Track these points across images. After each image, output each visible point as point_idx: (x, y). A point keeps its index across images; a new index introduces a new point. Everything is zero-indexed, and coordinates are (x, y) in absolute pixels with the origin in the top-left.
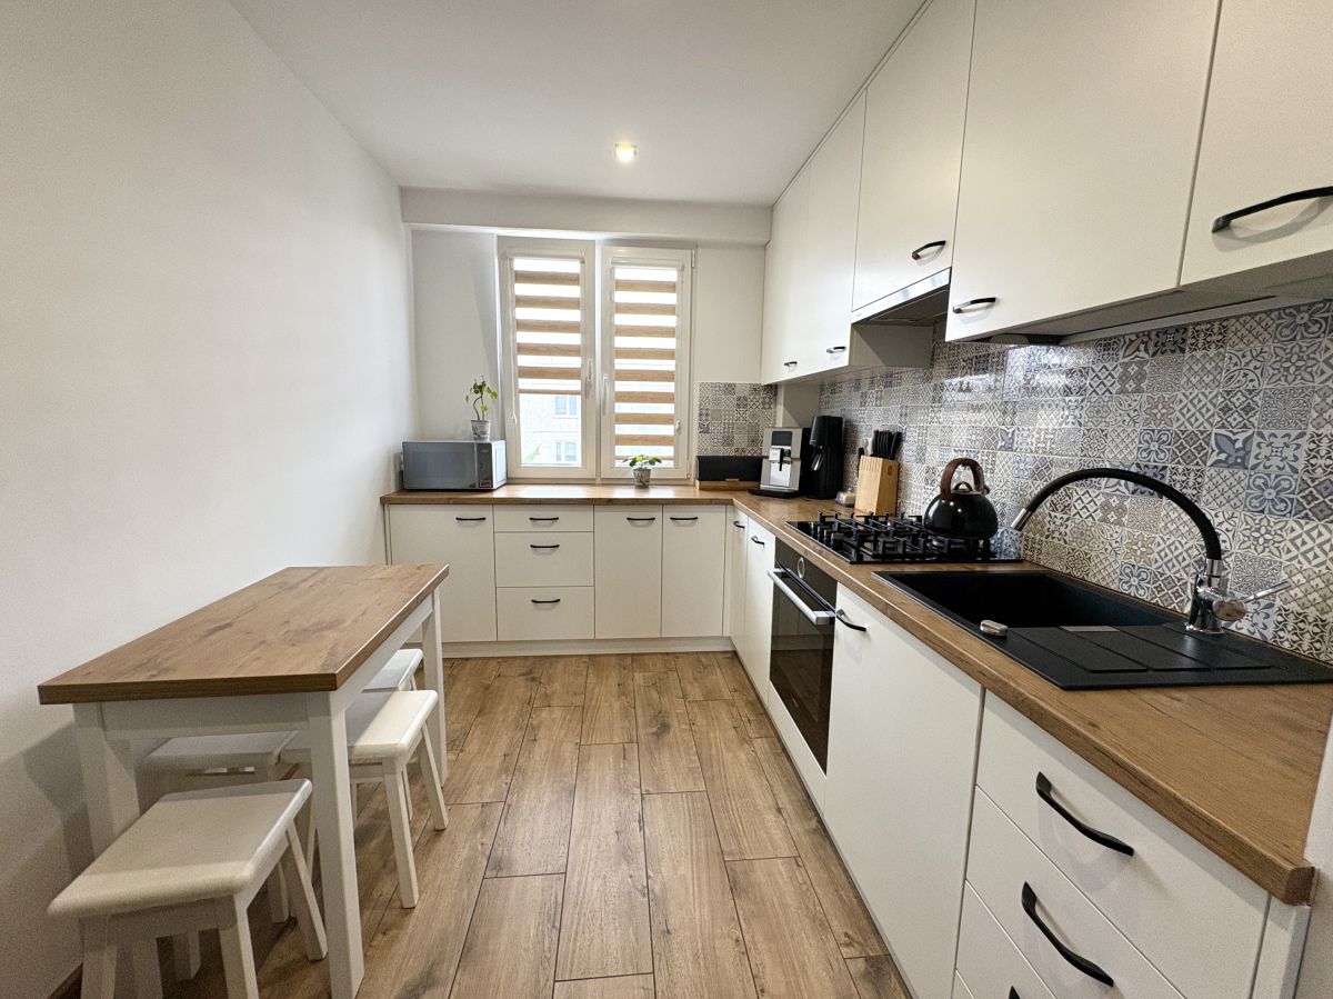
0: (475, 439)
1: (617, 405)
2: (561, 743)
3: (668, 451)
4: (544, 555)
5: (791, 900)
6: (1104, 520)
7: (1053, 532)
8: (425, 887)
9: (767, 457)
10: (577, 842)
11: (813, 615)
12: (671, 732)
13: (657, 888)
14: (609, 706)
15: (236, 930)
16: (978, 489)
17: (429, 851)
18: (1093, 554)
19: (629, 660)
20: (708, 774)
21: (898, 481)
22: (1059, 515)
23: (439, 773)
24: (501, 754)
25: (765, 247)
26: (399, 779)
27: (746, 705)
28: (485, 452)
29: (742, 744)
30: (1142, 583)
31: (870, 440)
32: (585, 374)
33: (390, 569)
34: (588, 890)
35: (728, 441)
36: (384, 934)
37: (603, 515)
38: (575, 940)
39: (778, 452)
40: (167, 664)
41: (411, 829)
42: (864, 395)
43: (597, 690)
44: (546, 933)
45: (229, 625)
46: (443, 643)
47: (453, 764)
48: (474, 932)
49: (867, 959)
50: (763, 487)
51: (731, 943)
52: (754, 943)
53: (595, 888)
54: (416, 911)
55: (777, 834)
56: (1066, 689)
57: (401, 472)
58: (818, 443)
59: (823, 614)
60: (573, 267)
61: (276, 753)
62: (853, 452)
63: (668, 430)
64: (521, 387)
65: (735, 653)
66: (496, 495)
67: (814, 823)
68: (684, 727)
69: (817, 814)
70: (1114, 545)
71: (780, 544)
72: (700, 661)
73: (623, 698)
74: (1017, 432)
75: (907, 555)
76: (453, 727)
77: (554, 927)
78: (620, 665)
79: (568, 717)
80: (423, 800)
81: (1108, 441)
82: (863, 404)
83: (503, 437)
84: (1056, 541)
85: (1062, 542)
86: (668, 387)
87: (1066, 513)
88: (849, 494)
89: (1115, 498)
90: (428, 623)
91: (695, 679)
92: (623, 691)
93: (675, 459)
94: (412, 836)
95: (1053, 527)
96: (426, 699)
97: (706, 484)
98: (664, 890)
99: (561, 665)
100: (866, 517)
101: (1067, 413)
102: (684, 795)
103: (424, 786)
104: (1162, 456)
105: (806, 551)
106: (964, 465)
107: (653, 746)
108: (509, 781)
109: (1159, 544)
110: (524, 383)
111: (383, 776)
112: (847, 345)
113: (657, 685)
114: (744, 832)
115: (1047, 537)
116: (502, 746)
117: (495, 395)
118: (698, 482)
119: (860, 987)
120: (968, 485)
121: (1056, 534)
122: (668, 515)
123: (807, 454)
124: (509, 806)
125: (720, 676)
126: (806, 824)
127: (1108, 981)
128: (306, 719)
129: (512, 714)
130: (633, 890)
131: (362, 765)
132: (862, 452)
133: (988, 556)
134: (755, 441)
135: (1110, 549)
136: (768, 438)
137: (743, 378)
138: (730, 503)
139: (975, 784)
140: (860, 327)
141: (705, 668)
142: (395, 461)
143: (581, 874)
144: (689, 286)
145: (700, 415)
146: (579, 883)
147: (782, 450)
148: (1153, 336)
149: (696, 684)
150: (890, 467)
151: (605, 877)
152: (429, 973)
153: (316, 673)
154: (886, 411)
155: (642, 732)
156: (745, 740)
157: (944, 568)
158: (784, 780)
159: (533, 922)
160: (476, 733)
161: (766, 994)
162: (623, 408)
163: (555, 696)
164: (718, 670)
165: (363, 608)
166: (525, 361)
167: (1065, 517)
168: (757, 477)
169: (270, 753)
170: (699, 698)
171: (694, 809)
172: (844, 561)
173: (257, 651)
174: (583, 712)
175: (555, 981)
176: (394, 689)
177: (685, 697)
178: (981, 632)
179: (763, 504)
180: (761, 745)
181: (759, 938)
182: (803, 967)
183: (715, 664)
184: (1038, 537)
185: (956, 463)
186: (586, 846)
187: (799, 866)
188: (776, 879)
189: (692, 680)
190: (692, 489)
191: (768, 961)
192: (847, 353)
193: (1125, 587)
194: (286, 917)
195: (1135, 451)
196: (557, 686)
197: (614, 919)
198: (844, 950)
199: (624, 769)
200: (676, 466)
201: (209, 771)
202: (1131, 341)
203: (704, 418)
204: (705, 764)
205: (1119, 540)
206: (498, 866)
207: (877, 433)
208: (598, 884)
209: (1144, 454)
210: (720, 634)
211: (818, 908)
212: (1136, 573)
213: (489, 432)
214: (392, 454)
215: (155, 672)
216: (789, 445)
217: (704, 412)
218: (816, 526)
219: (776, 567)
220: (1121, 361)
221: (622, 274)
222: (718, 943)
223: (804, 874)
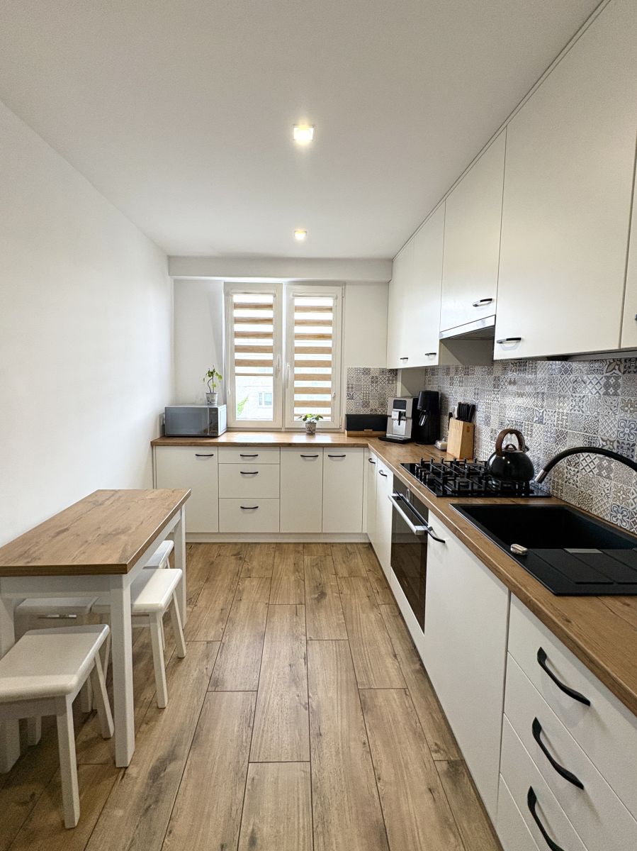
0: (208, 404)
1: (295, 382)
2: (257, 602)
3: (327, 411)
4: (249, 479)
5: (400, 718)
6: (600, 474)
7: (569, 479)
8: (172, 695)
9: (391, 416)
10: (265, 671)
11: (415, 528)
12: (327, 597)
13: (314, 704)
14: (287, 579)
15: (66, 717)
16: (521, 450)
17: (175, 671)
18: (594, 496)
19: (301, 548)
20: (350, 627)
21: (474, 437)
22: (573, 469)
23: (181, 620)
24: (219, 608)
25: (388, 283)
26: (159, 625)
27: (376, 580)
28: (214, 412)
29: (373, 608)
30: (624, 518)
31: (456, 408)
32: (275, 363)
33: (157, 492)
34: (271, 702)
35: (366, 404)
36: (147, 724)
37: (286, 453)
38: (262, 736)
39: (398, 413)
40: (34, 555)
41: (164, 656)
42: (452, 379)
43: (280, 568)
44: (244, 730)
45: (67, 529)
46: (186, 533)
47: (190, 614)
48: (200, 726)
49: (449, 762)
50: (388, 435)
51: (360, 745)
52: (375, 746)
53: (275, 702)
54: (166, 710)
55: (393, 672)
56: (558, 594)
57: (164, 425)
58: (423, 408)
59: (421, 528)
60: (268, 299)
61: (89, 606)
62: (446, 414)
63: (328, 398)
64: (236, 372)
65: (370, 544)
66: (220, 440)
67: (418, 666)
68: (335, 595)
69: (420, 660)
70: (607, 492)
71: (396, 480)
72: (347, 548)
73: (297, 573)
74: (545, 412)
75: (476, 491)
76: (191, 589)
77: (249, 726)
78: (296, 551)
79: (262, 585)
80: (171, 638)
81: (600, 424)
82: (451, 384)
83: (225, 403)
84: (571, 485)
85: (575, 486)
86: (328, 371)
87: (576, 468)
88: (443, 442)
89: (605, 461)
90: (178, 525)
91: (344, 562)
92: (297, 569)
93: (332, 416)
94: (165, 660)
95: (569, 476)
96: (176, 574)
97: (352, 432)
98: (318, 706)
99: (258, 550)
100: (452, 462)
101: (574, 403)
102: (334, 642)
103: (172, 628)
104: (632, 437)
105: (410, 486)
106: (511, 433)
107: (314, 607)
108: (224, 627)
109: (633, 494)
110: (239, 369)
111: (149, 623)
112: (438, 353)
113: (319, 565)
114: (372, 669)
115: (566, 482)
116: (220, 603)
117: (221, 377)
118: (346, 432)
119: (444, 781)
120: (513, 446)
121: (571, 481)
122: (326, 454)
123: (416, 416)
124: (224, 644)
125: (360, 560)
126: (412, 666)
127: (580, 786)
128: (109, 590)
129: (227, 581)
130: (299, 705)
131: (139, 616)
132: (451, 415)
133: (528, 493)
134: (383, 405)
135: (604, 494)
136: (390, 402)
137: (375, 364)
138: (366, 446)
139: (507, 651)
140: (445, 342)
141: (350, 554)
142: (160, 418)
143: (267, 692)
144: (340, 309)
145: (348, 388)
146: (265, 699)
147: (400, 412)
148: (623, 361)
149: (344, 565)
150: (468, 427)
151: (282, 695)
152: (173, 752)
153: (116, 563)
154: (466, 391)
155: (308, 597)
156: (374, 606)
157: (498, 501)
158: (400, 634)
159: (236, 722)
160: (205, 593)
161: (381, 781)
162: (298, 384)
163: (254, 571)
164: (359, 556)
165: (142, 519)
166: (239, 356)
167: (576, 470)
168: (384, 427)
169: (86, 607)
170: (346, 575)
171: (340, 651)
172: (433, 495)
173: (83, 548)
174: (270, 582)
175: (249, 762)
176: (156, 567)
177: (336, 574)
178: (511, 552)
179: (388, 448)
180: (384, 609)
181: (378, 743)
182: (406, 764)
183: (357, 552)
184: (560, 481)
185: (506, 432)
186: (271, 673)
187: (406, 695)
188: (391, 703)
189: (342, 562)
190: (342, 436)
191: (383, 757)
192: (437, 356)
193: (614, 519)
194: (90, 709)
195: (616, 432)
196: (255, 563)
197: (287, 723)
198: (434, 755)
199: (296, 622)
200: (333, 420)
201: (49, 616)
202: (610, 363)
203: (350, 390)
204: (348, 622)
205: (609, 488)
206: (216, 684)
207: (460, 404)
208: (277, 700)
209: (622, 435)
210: (360, 531)
211: (418, 724)
212: (620, 511)
213: (216, 400)
214: (159, 414)
215: (29, 560)
216: (405, 409)
217: (350, 386)
218: (418, 468)
219: (394, 492)
220: (604, 375)
221: (299, 302)
222: (352, 744)
223: (410, 701)
